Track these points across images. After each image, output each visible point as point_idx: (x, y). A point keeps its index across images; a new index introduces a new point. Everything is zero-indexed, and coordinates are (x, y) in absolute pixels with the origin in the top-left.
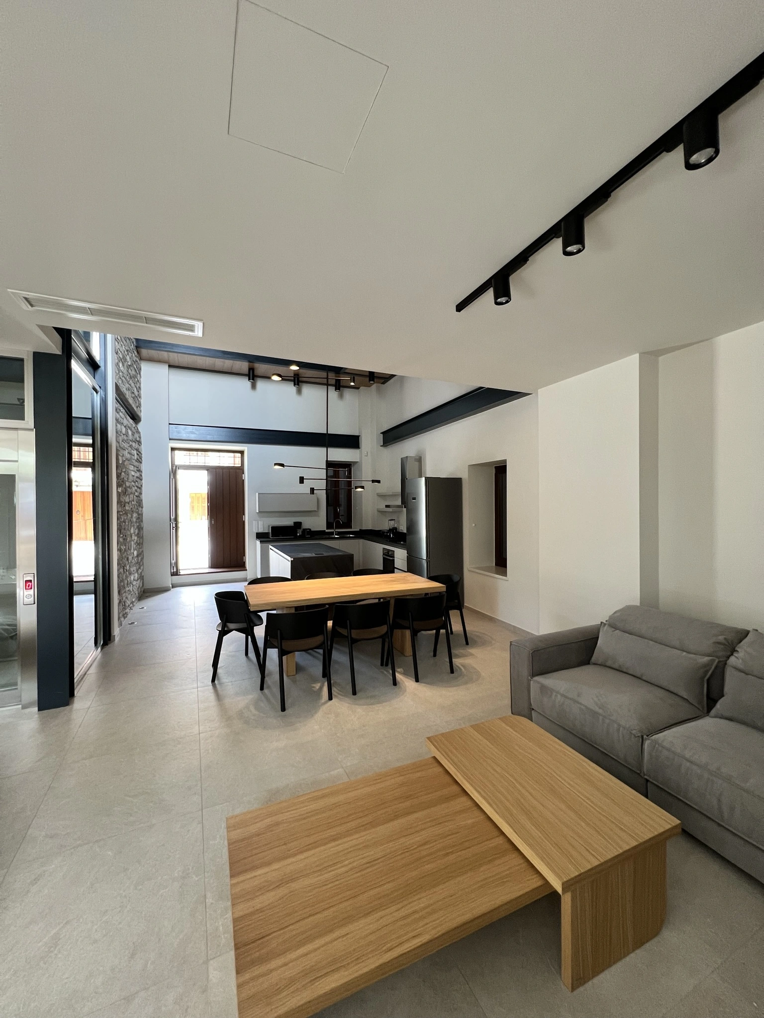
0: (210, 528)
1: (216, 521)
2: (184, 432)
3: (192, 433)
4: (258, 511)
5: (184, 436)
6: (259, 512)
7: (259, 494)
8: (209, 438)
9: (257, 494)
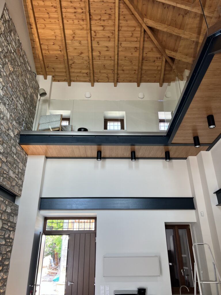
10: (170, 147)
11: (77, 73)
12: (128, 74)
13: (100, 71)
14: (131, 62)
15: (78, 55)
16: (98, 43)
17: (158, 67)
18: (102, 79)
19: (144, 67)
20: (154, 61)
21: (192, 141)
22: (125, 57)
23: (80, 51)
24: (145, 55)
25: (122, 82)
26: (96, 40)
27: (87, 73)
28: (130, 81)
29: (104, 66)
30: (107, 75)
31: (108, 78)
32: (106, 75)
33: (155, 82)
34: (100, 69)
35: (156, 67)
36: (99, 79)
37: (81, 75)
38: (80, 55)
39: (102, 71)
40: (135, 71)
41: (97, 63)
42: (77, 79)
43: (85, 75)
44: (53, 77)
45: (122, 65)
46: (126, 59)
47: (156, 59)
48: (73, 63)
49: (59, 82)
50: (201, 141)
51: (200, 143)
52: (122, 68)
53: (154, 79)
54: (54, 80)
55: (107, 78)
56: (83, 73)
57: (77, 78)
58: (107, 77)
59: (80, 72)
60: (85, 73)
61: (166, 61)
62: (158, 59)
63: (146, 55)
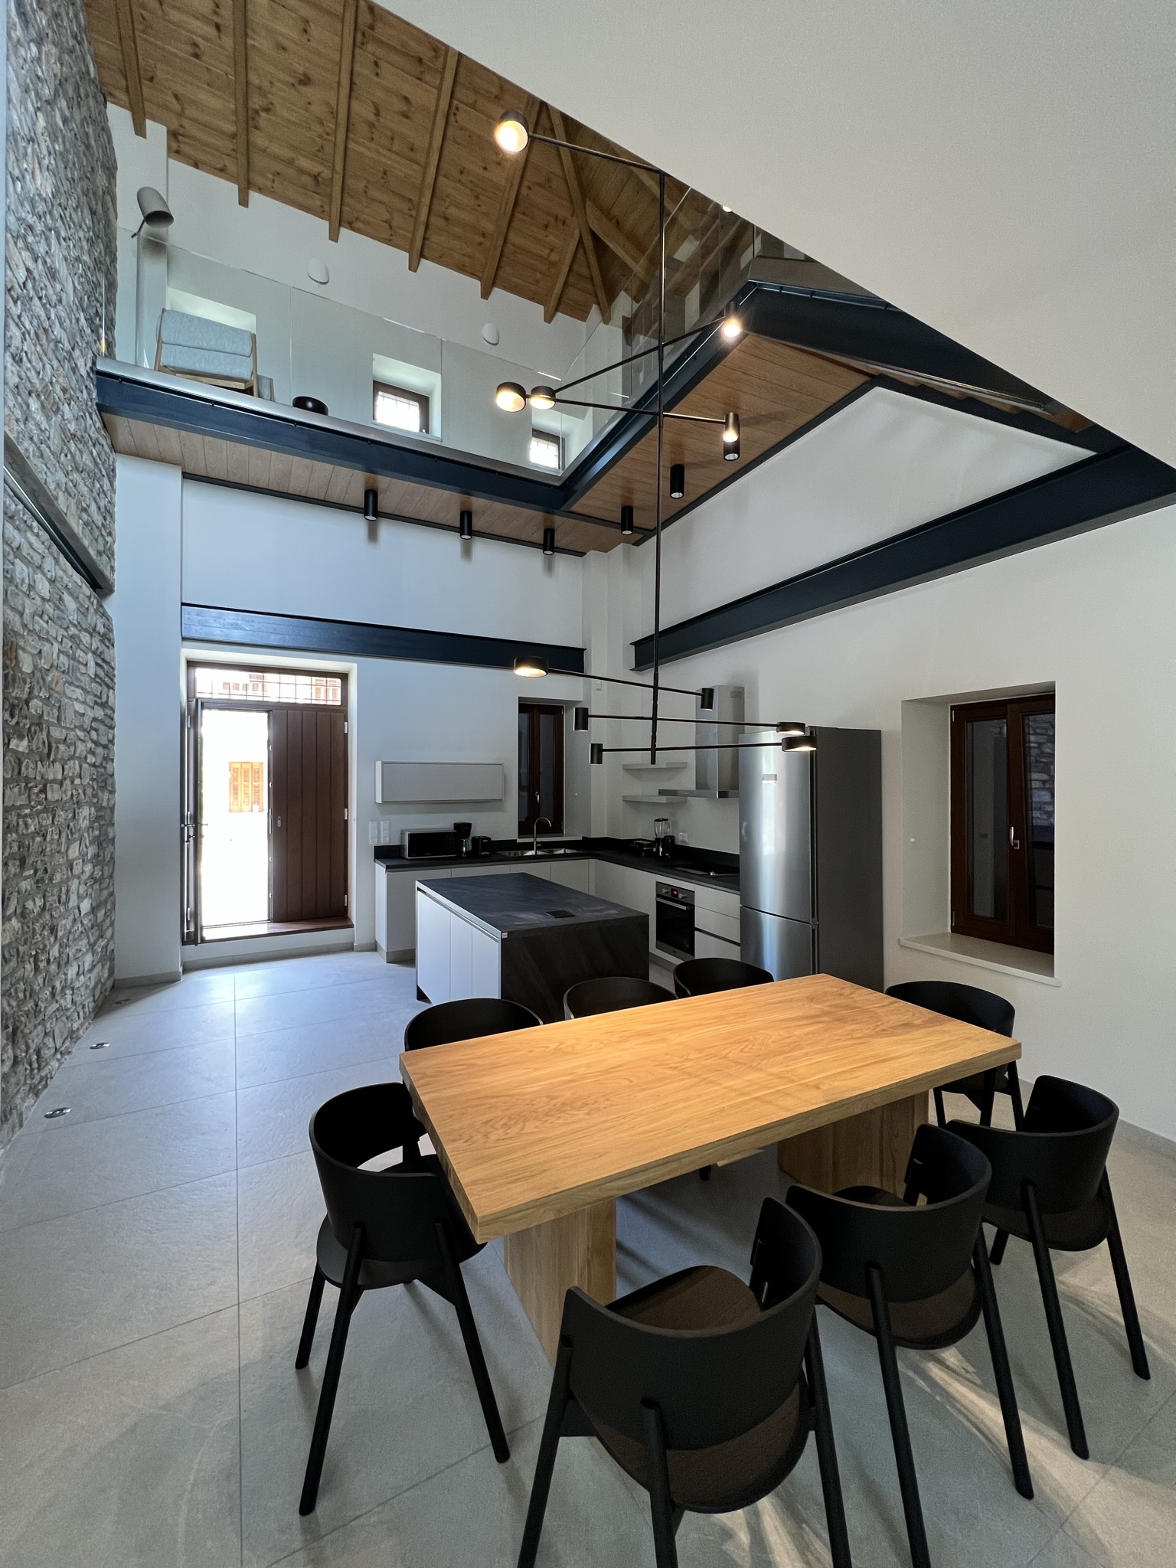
0: (272, 838)
1: (286, 822)
2: (218, 625)
3: (236, 627)
4: (379, 800)
5: (217, 633)
6: (384, 802)
7: (383, 763)
8: (273, 640)
9: (379, 764)
10: (559, 521)
11: (277, 158)
12: (457, 237)
13: (366, 187)
14: (477, 197)
15: (293, 81)
16: (376, 64)
17: (552, 250)
18: (368, 223)
19: (512, 237)
20: (546, 226)
21: (617, 517)
22: (461, 172)
23: (301, 69)
24: (524, 191)
25: (433, 261)
26: (370, 47)
27: (316, 178)
28: (461, 268)
29: (385, 173)
30: (391, 215)
31: (391, 227)
32: (386, 216)
33: (532, 299)
34: (368, 181)
35: (547, 251)
36: (357, 219)
37: (290, 172)
38: (297, 86)
39: (374, 193)
40: (484, 235)
41: (361, 149)
42: (276, 185)
43: (307, 180)
44: (173, 135)
45: (447, 196)
46: (464, 178)
47: (553, 221)
48: (267, 110)
49: (196, 166)
50: (637, 521)
51: (635, 524)
52: (444, 209)
53: (533, 287)
54: (178, 152)
55: (387, 225)
56: (302, 171)
57: (273, 181)
58: (386, 222)
59: (290, 162)
60: (309, 174)
61: (581, 241)
62: (559, 224)
63: (529, 192)
